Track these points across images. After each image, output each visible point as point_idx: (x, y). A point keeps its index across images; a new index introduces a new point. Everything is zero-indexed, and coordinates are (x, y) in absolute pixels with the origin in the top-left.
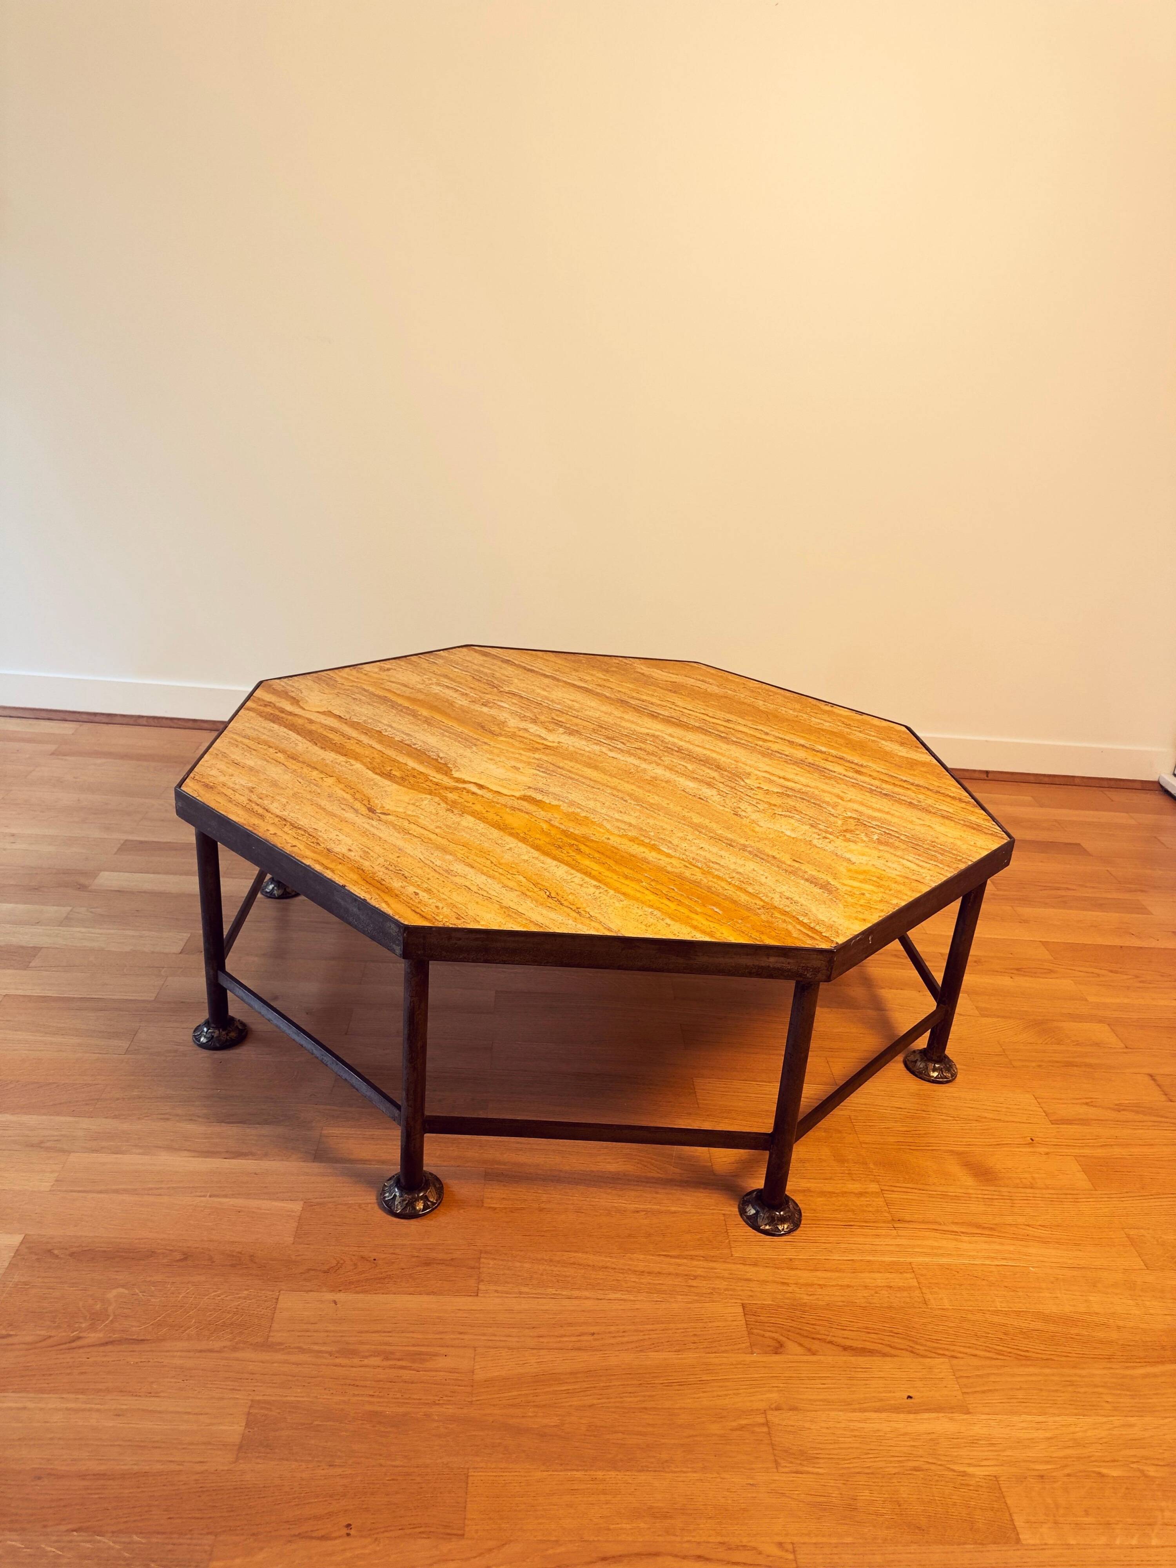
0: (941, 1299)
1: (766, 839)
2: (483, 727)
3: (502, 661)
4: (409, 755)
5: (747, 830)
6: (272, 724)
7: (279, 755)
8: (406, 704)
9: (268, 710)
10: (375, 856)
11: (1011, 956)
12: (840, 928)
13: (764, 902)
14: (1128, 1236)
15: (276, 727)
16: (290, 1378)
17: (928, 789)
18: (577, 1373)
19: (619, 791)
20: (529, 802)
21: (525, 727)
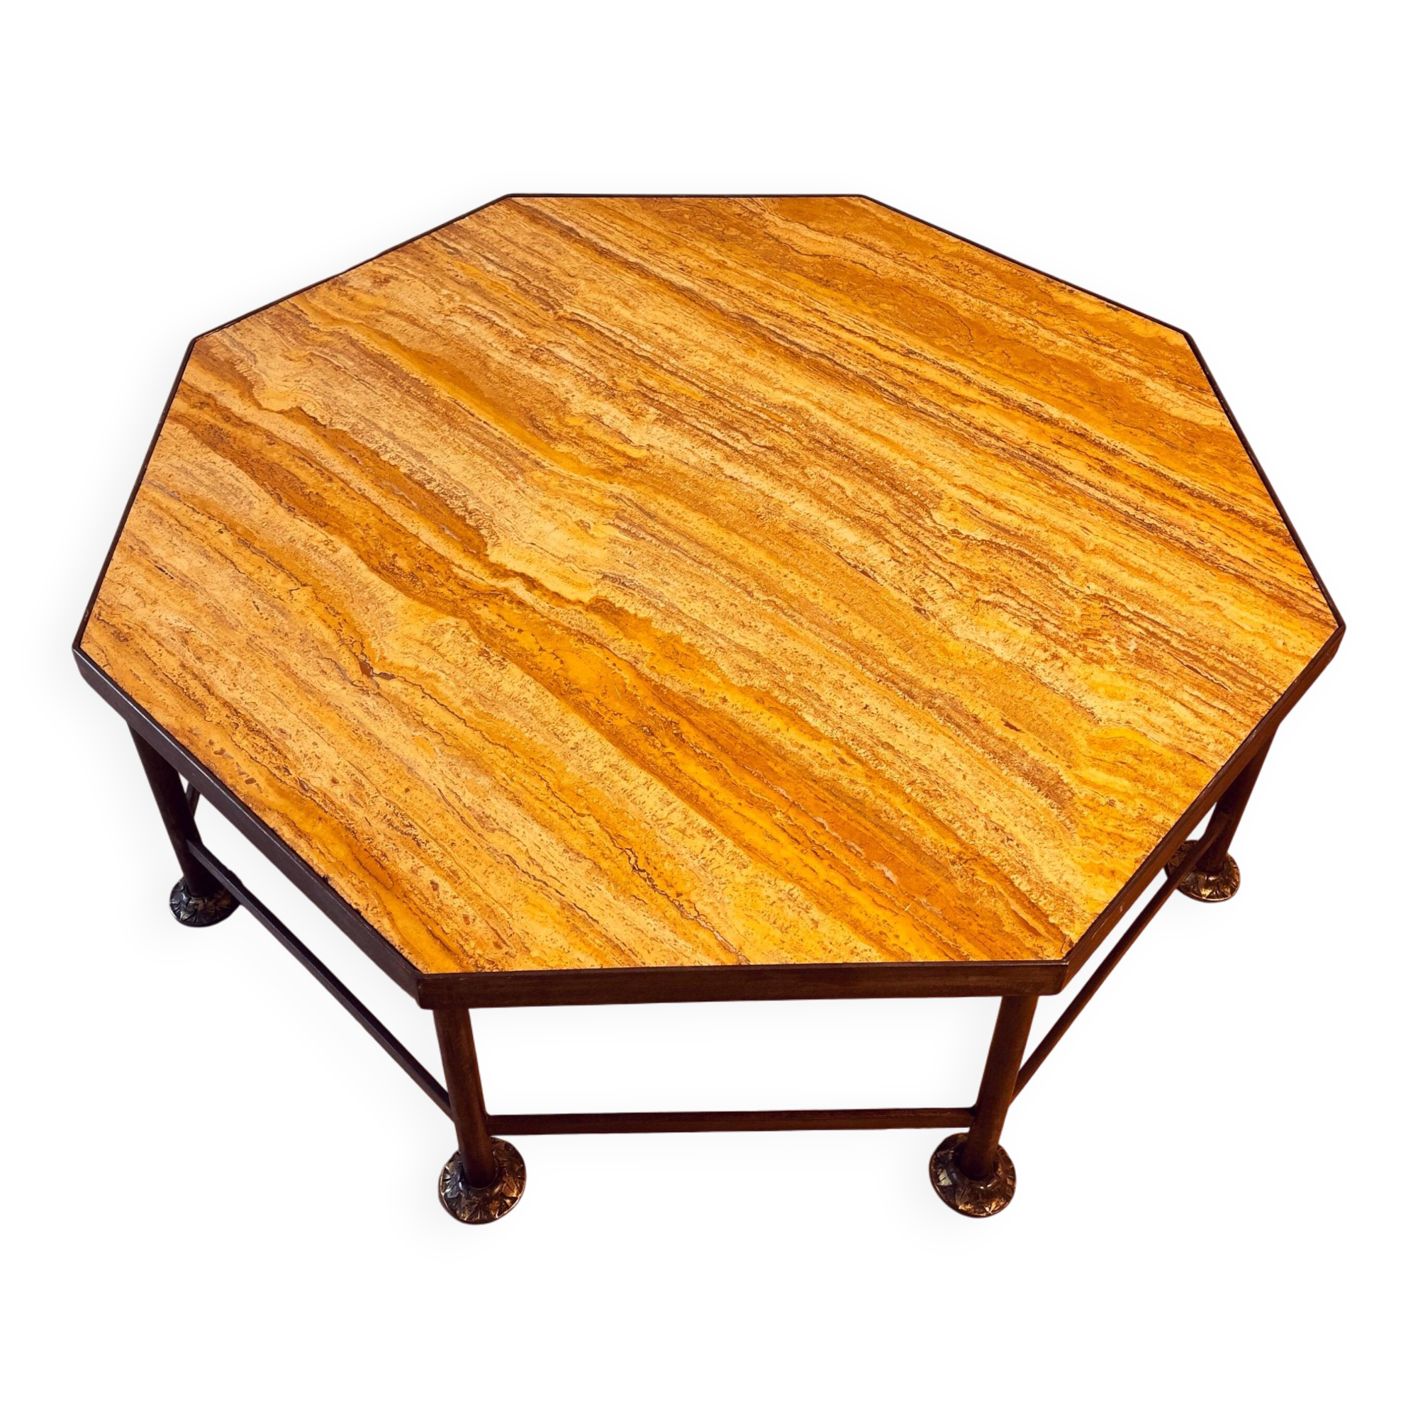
1: (964, 671)
2: (532, 419)
3: (561, 233)
4: (422, 512)
5: (934, 651)
7: (226, 537)
8: (416, 372)
9: (206, 416)
10: (372, 792)
12: (1077, 899)
13: (962, 844)
15: (217, 458)
17: (1218, 505)
19: (740, 567)
20: (604, 616)
21: (598, 411)
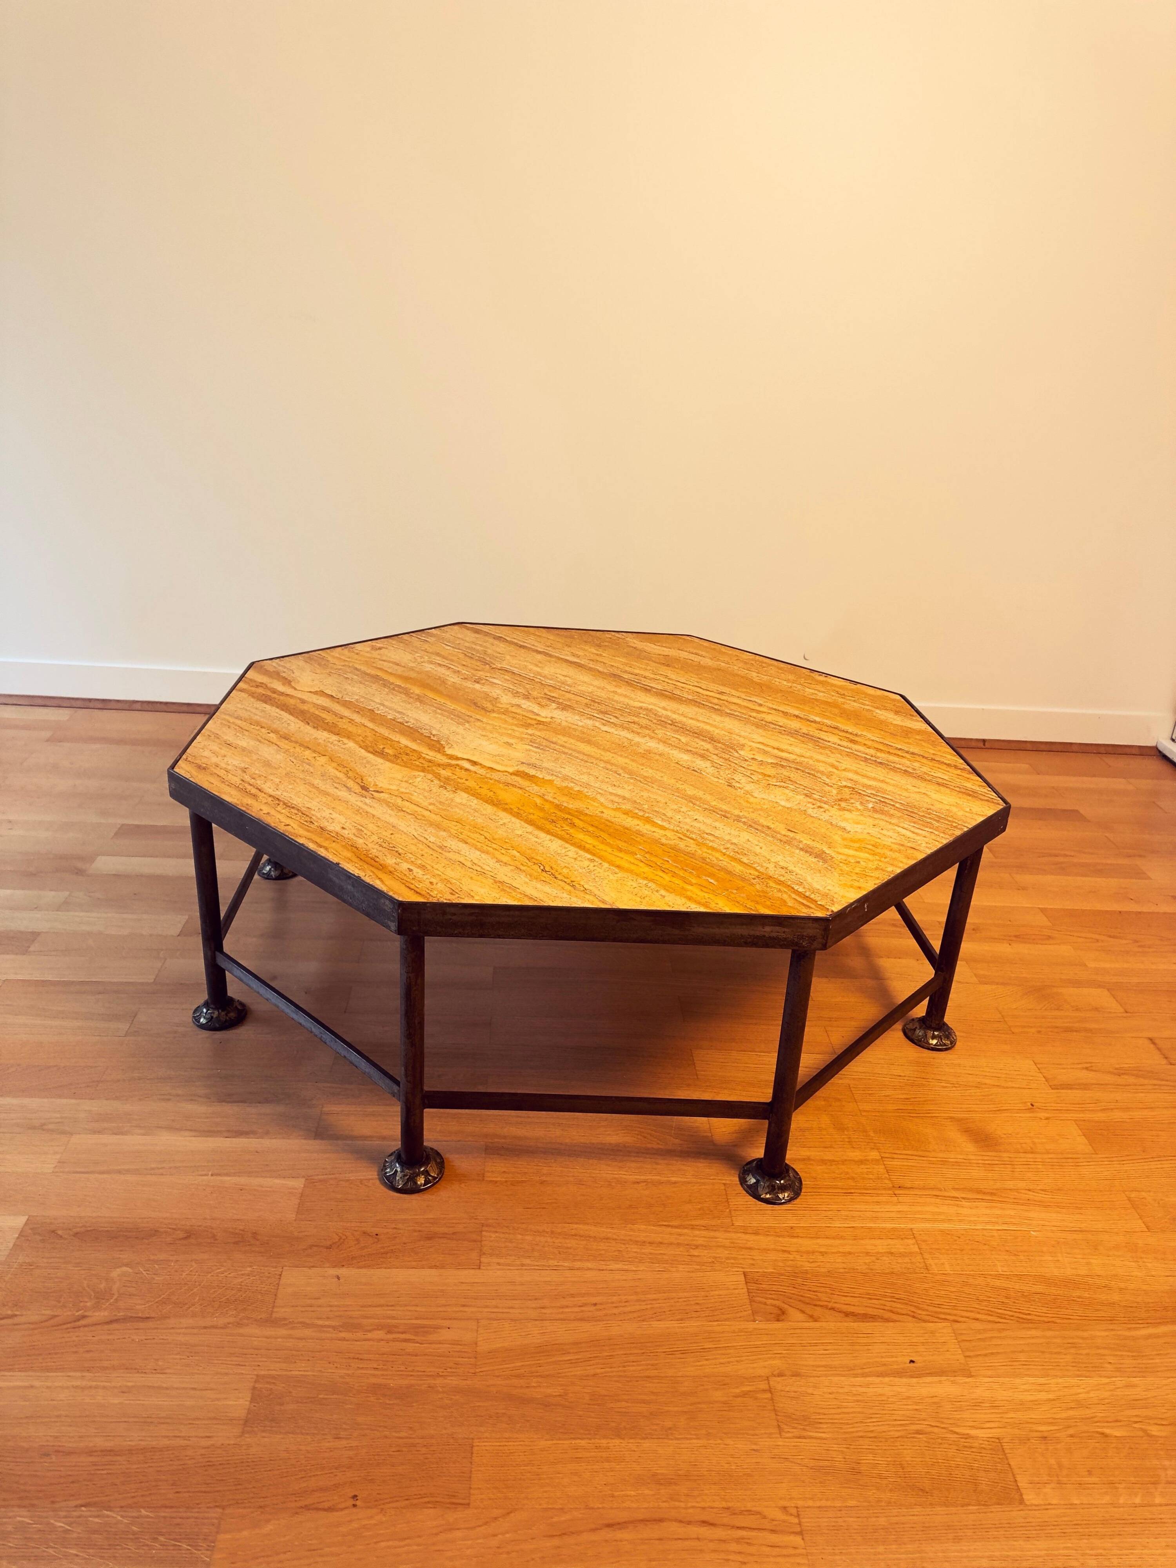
0: (943, 1264)
1: (761, 810)
2: (475, 704)
3: (494, 638)
4: (402, 733)
5: (742, 802)
6: (265, 705)
7: (272, 735)
8: (398, 682)
9: (260, 690)
10: (369, 833)
11: (1009, 923)
12: (836, 896)
13: (760, 872)
14: (1129, 1199)
15: (268, 707)
16: (294, 1353)
17: (923, 757)
18: (580, 1343)
19: (612, 764)
20: (522, 777)
21: (517, 703)
